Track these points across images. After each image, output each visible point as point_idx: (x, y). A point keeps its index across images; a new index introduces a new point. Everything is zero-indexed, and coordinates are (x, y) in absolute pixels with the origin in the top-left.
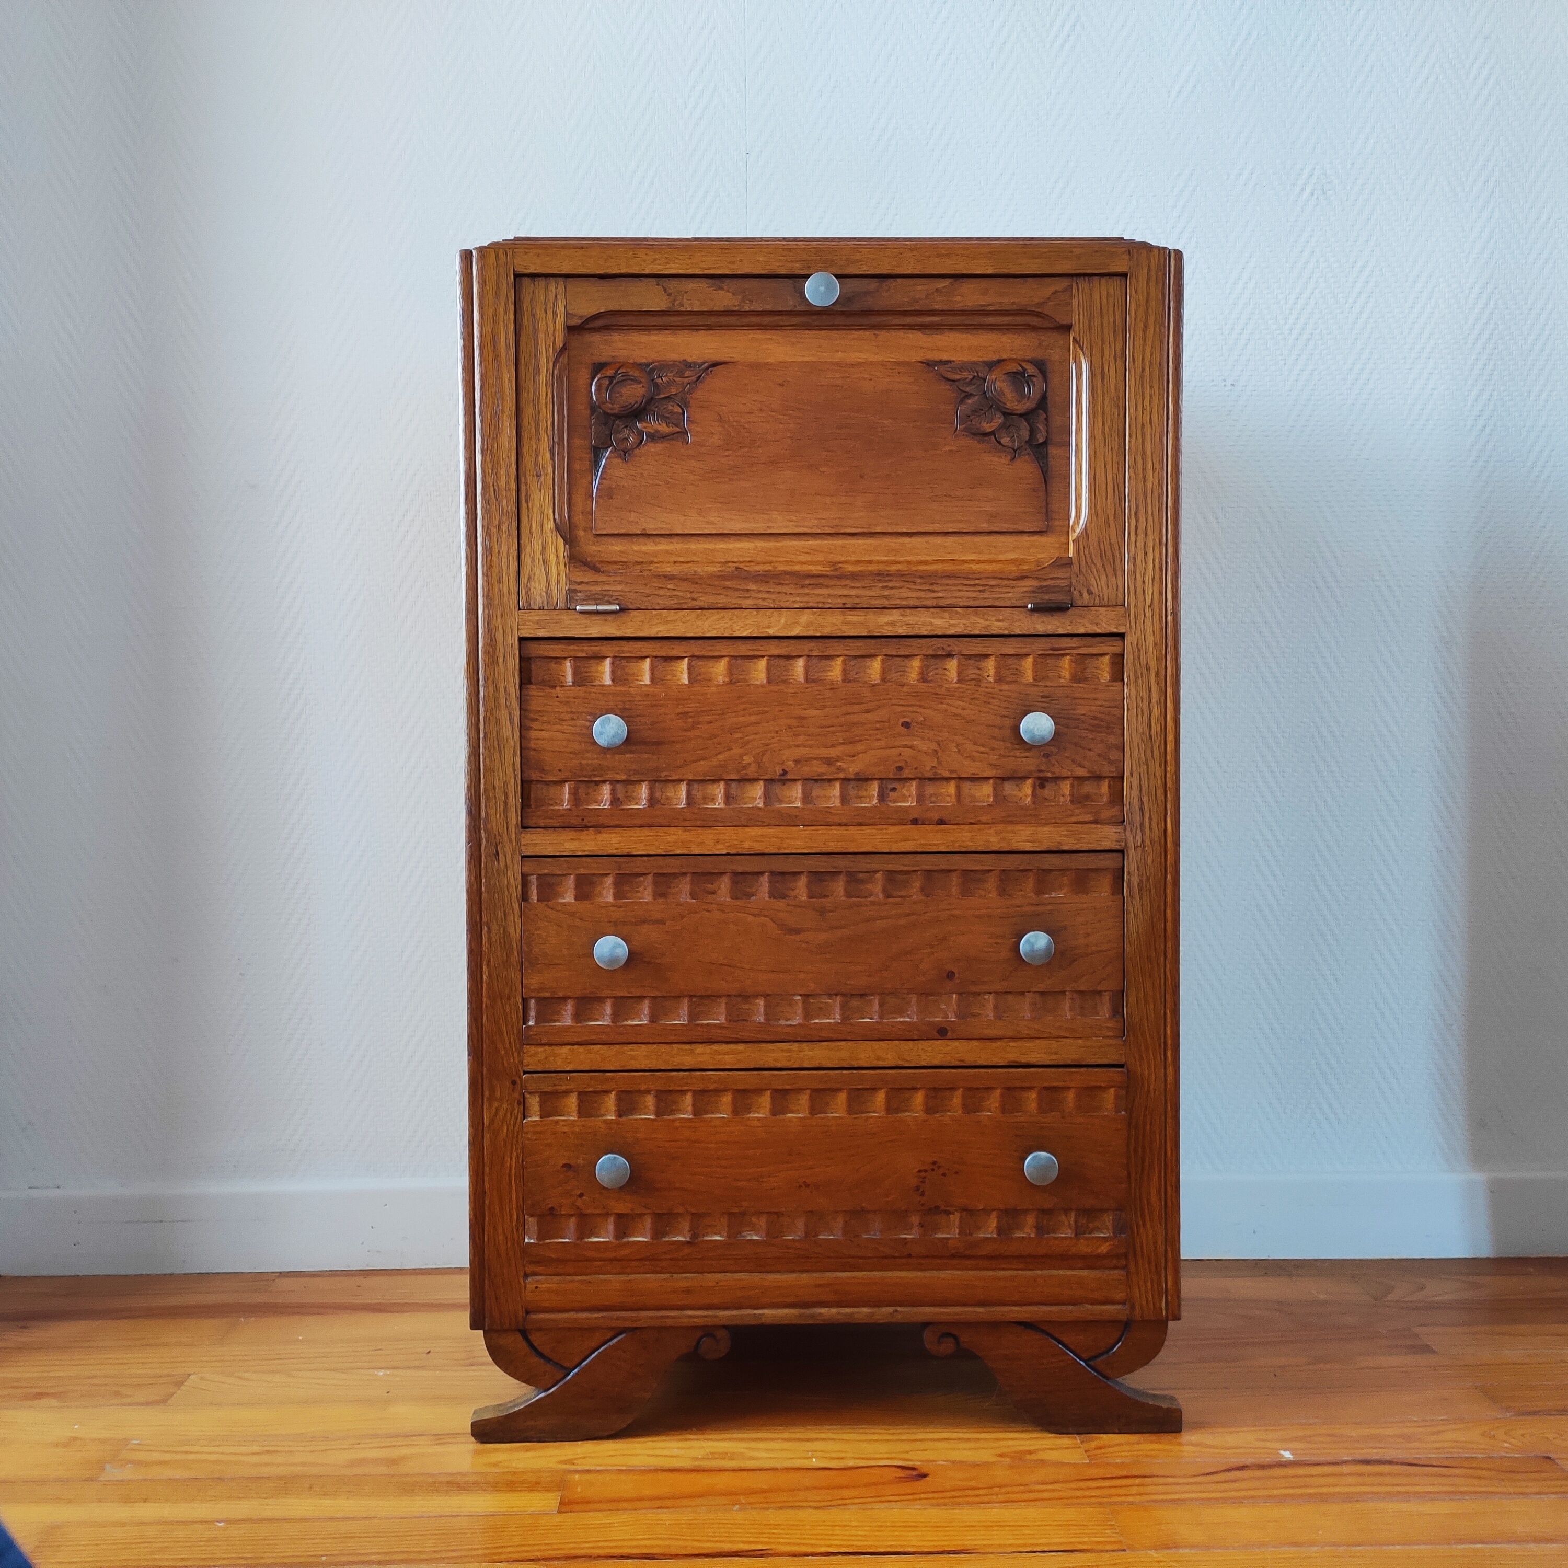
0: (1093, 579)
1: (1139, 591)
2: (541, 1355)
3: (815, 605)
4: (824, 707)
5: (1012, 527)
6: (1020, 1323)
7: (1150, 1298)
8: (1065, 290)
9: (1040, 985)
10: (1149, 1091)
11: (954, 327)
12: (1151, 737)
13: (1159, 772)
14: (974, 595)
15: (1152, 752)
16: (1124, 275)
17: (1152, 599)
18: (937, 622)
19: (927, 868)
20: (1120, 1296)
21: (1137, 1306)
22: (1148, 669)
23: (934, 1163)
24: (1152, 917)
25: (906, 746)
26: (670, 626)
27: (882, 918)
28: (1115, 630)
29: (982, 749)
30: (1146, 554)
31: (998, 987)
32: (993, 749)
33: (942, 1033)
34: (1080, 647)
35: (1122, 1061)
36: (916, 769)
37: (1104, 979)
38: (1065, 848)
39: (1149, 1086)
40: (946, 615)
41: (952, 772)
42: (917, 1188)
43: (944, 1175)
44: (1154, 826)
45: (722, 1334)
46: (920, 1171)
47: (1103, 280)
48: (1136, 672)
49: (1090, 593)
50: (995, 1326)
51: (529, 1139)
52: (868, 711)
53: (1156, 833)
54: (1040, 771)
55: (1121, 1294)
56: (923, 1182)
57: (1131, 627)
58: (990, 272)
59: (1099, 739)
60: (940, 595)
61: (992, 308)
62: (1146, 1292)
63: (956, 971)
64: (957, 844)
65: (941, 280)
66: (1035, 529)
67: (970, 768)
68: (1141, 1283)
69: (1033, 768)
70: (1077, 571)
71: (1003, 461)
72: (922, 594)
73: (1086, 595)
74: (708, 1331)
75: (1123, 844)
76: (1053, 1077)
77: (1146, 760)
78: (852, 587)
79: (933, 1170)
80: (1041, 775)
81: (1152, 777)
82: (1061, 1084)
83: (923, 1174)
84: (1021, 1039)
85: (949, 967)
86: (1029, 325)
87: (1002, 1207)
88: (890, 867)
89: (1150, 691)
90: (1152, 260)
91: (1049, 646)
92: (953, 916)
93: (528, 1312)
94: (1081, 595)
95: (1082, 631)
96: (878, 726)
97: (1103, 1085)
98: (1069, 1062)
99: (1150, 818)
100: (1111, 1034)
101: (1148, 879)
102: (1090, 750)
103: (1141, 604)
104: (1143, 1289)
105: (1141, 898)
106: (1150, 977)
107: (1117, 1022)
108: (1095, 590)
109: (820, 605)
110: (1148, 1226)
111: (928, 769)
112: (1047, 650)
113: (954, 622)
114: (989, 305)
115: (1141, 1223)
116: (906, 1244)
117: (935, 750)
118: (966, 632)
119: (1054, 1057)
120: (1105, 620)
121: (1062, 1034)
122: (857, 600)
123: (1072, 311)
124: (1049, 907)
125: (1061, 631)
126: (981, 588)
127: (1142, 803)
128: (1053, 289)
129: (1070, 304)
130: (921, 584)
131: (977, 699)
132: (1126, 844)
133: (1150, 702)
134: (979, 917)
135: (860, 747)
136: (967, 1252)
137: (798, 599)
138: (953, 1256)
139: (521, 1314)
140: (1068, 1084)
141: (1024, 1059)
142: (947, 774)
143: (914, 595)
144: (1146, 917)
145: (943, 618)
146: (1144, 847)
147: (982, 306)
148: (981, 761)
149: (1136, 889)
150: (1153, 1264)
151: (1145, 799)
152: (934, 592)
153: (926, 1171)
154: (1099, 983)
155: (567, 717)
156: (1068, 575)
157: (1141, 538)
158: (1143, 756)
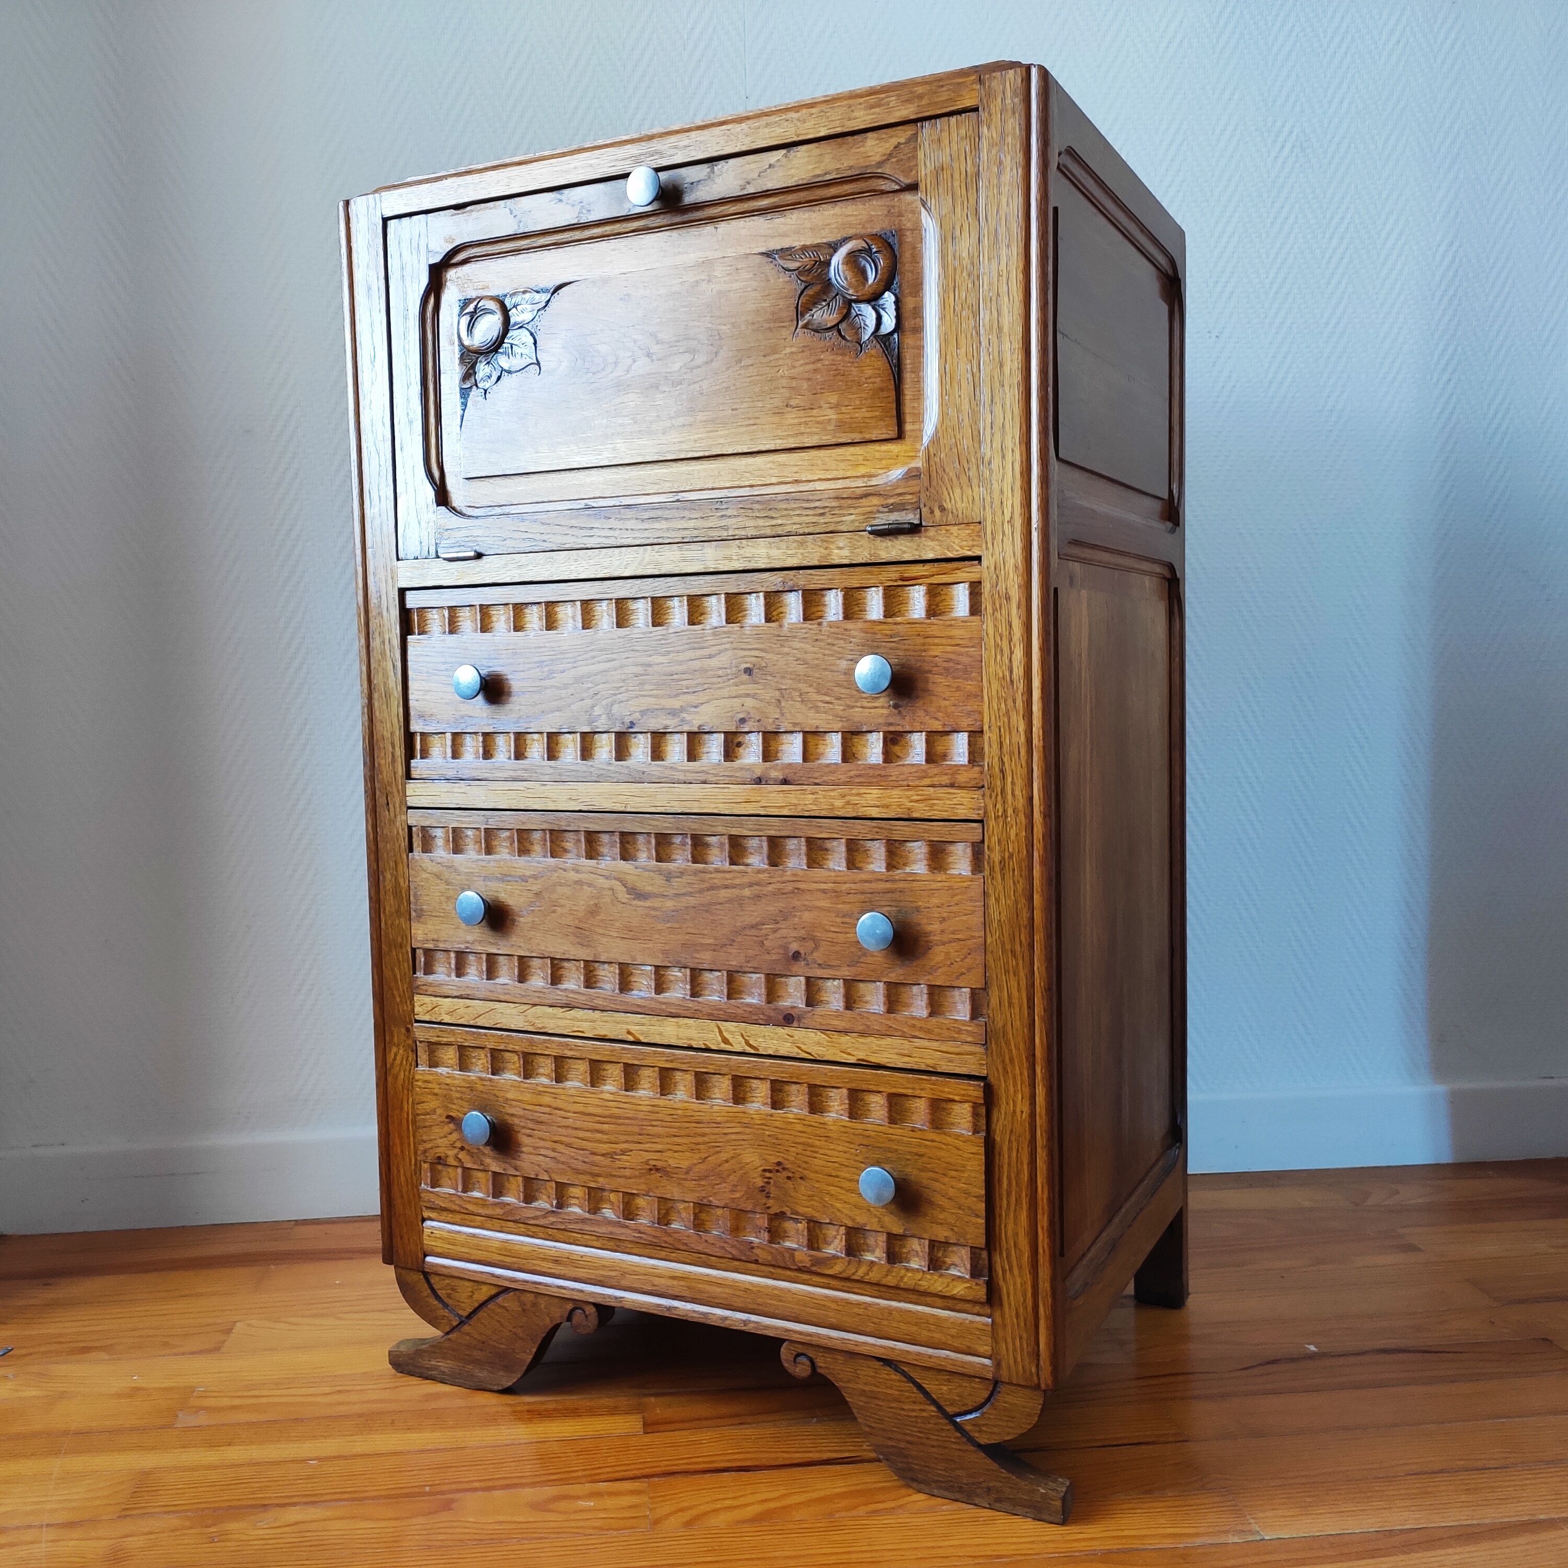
0: (945, 492)
1: (997, 502)
2: (438, 1297)
3: (656, 541)
4: (668, 653)
5: (857, 437)
6: (879, 1359)
7: (1019, 1359)
8: (908, 141)
9: (891, 975)
10: (1014, 1112)
11: (795, 205)
12: (1012, 681)
13: (1022, 728)
14: (815, 519)
15: (1014, 701)
16: (975, 109)
17: (1012, 513)
18: (775, 553)
19: (772, 833)
20: (986, 1349)
21: (1004, 1364)
22: (1008, 598)
23: (779, 1164)
24: (1016, 902)
25: (748, 695)
26: (523, 570)
27: (726, 887)
28: (970, 553)
29: (827, 699)
30: (1003, 457)
31: (847, 972)
32: (838, 699)
33: (788, 1019)
34: (933, 575)
35: (984, 1073)
36: (759, 721)
37: (963, 974)
38: (915, 815)
39: (1014, 1106)
40: (783, 545)
41: (795, 724)
42: (762, 1189)
43: (789, 1178)
44: (1018, 792)
45: (591, 1310)
46: (765, 1170)
47: (953, 120)
48: (994, 603)
49: (942, 509)
50: (852, 1355)
51: (420, 1087)
52: (710, 657)
53: (1021, 802)
54: (891, 724)
55: (986, 1348)
56: (768, 1183)
57: (987, 549)
58: (822, 134)
59: (955, 685)
60: (780, 522)
61: (828, 177)
62: (1015, 1350)
63: (802, 952)
64: (799, 808)
65: (775, 153)
66: (884, 437)
67: (814, 721)
68: (1009, 1340)
69: (881, 720)
70: (926, 484)
71: (847, 358)
72: (761, 522)
73: (937, 512)
74: (578, 1305)
75: (981, 812)
76: (901, 1084)
77: (1008, 712)
78: (690, 519)
79: (778, 1171)
80: (892, 729)
81: (1014, 732)
82: (909, 1092)
83: (768, 1174)
84: (870, 1035)
85: (794, 947)
86: (875, 191)
87: (850, 1224)
88: (734, 832)
89: (1011, 626)
90: (1008, 84)
91: (897, 575)
92: (798, 889)
93: (425, 1256)
94: (932, 512)
95: (930, 556)
96: (720, 673)
97: (957, 1098)
98: (923, 1067)
99: (1013, 783)
100: (969, 1039)
101: (1011, 856)
102: (944, 699)
103: (998, 521)
104: (1011, 1347)
105: (1003, 879)
106: (1015, 975)
107: (977, 1025)
108: (948, 505)
109: (660, 541)
110: (1016, 1271)
111: (771, 721)
112: (896, 581)
113: (789, 552)
114: (826, 174)
115: (1007, 1267)
116: (753, 1248)
117: (779, 701)
118: (805, 563)
119: (906, 1059)
120: (956, 541)
121: (917, 1034)
122: (696, 533)
123: (917, 165)
124: (901, 885)
125: (907, 557)
126: (822, 511)
127: (1003, 763)
128: (894, 141)
129: (915, 157)
130: (759, 510)
131: (821, 640)
132: (985, 813)
133: (1010, 640)
134: (824, 891)
135: (702, 697)
136: (814, 1269)
137: (638, 535)
138: (800, 1270)
139: (420, 1255)
140: (917, 1093)
141: (874, 1059)
142: (790, 728)
143: (751, 523)
144: (1008, 902)
145: (779, 548)
146: (1006, 817)
147: (818, 176)
148: (825, 713)
149: (997, 868)
150: (1022, 1319)
151: (1006, 759)
152: (772, 518)
153: (770, 1171)
154: (957, 978)
155: (443, 667)
156: (917, 489)
157: (998, 437)
158: (1003, 706)
